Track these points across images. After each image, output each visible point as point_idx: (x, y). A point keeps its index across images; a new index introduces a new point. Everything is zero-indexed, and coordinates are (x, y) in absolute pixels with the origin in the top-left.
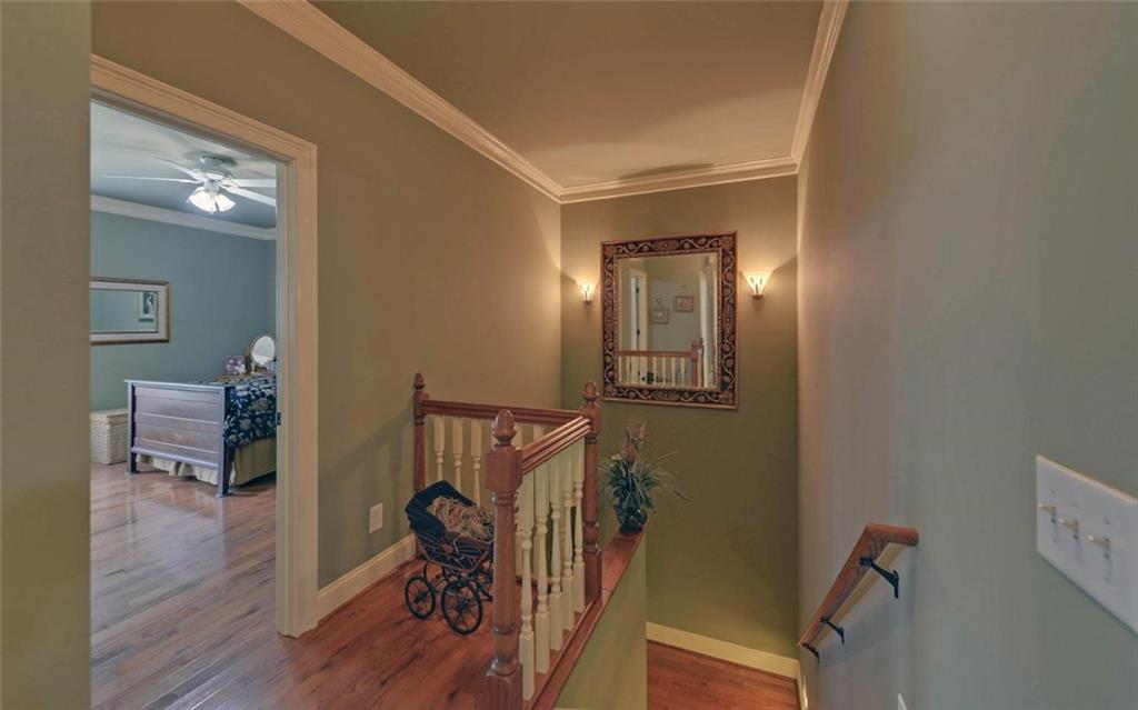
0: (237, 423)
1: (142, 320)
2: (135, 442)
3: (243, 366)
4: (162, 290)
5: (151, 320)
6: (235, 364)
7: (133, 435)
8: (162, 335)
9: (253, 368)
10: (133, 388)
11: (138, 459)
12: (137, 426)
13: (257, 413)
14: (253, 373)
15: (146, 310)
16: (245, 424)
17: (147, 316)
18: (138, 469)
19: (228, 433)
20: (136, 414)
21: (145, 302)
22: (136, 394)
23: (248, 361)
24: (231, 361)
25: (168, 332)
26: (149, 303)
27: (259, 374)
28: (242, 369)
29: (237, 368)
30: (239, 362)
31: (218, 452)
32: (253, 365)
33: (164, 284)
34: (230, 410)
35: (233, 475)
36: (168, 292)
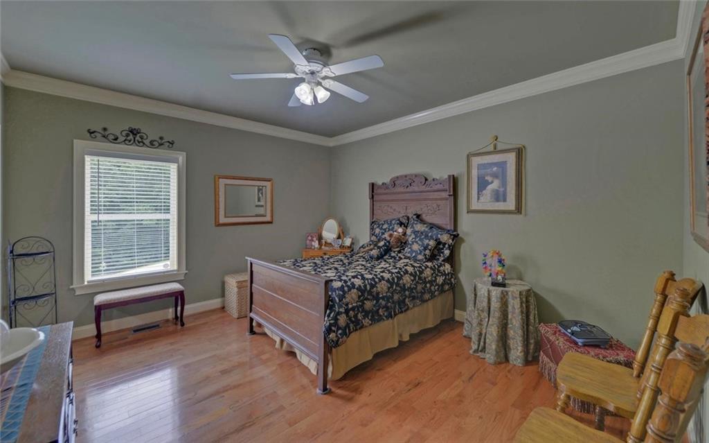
0: (336, 319)
1: (257, 206)
2: (253, 309)
3: (317, 242)
4: (268, 184)
5: (262, 206)
6: (312, 240)
7: (251, 303)
8: (268, 218)
9: (324, 243)
10: (251, 264)
11: (254, 324)
12: (254, 295)
13: (350, 306)
14: (323, 247)
15: (259, 200)
16: (342, 320)
17: (259, 203)
18: (254, 330)
19: (329, 330)
20: (253, 285)
21: (258, 195)
22: (253, 269)
23: (320, 238)
24: (310, 238)
25: (272, 217)
26: (260, 195)
27: (327, 248)
28: (316, 244)
29: (313, 243)
30: (315, 239)
31: (319, 344)
32: (323, 241)
33: (269, 181)
34: (329, 304)
35: (330, 369)
36: (272, 185)
